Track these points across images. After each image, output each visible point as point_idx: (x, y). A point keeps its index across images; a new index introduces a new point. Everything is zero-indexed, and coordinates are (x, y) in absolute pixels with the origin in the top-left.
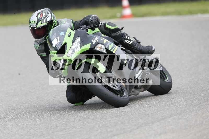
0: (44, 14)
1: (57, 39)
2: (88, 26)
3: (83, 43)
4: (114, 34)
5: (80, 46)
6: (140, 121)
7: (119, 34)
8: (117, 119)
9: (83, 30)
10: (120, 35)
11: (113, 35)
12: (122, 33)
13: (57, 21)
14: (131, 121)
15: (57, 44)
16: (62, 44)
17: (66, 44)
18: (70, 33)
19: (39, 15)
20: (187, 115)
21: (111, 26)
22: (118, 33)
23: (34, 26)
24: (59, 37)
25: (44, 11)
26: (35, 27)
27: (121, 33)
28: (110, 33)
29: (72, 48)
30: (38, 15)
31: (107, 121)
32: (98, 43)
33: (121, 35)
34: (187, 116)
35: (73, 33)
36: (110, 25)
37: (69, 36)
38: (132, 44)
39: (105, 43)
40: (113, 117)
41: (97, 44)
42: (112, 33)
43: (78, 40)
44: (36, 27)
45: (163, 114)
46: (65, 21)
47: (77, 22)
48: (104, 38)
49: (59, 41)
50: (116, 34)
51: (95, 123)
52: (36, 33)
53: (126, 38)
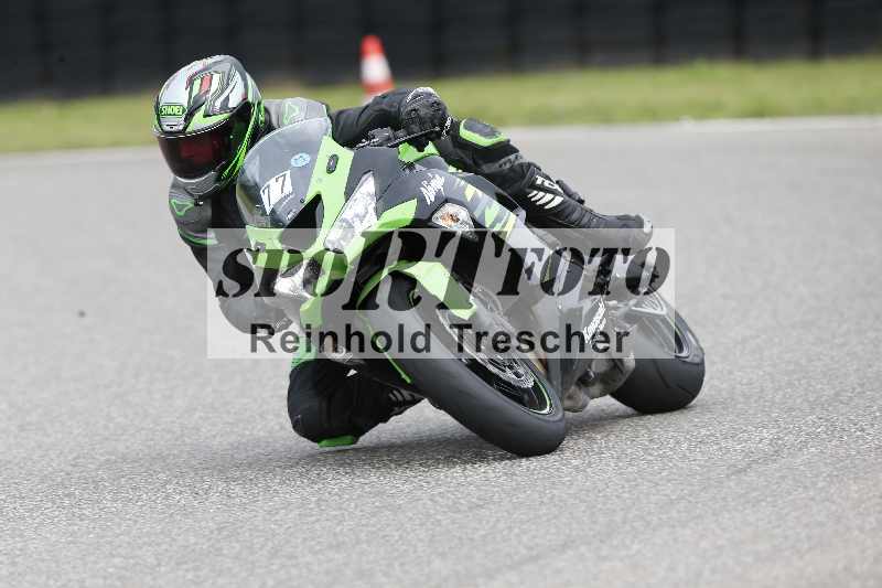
0: (216, 78)
1: (281, 180)
2: (401, 133)
3: (386, 199)
4: (490, 165)
5: (376, 210)
6: (437, 564)
7: (508, 166)
8: (336, 556)
9: (381, 145)
10: (511, 169)
11: (486, 168)
12: (521, 165)
13: (267, 106)
14: (396, 565)
15: (280, 202)
16: (302, 201)
17: (318, 199)
18: (334, 158)
19: (197, 83)
20: (633, 542)
21: (481, 135)
22: (505, 164)
23: (175, 129)
24: (288, 173)
25: (216, 68)
26: (179, 132)
27: (517, 163)
28: (474, 161)
29: (344, 216)
30: (191, 82)
31: (295, 566)
32: (447, 201)
33: (518, 169)
34: (636, 547)
35: (346, 156)
36: (474, 132)
37: (330, 170)
38: (562, 207)
39: (469, 199)
40: (320, 550)
41: (443, 201)
42: (481, 162)
43: (368, 186)
44: (185, 128)
45: (534, 537)
46: (297, 109)
47: (348, 116)
48: (463, 182)
49: (288, 188)
50: (497, 165)
51: (244, 574)
52: (184, 154)
53: (539, 182)
